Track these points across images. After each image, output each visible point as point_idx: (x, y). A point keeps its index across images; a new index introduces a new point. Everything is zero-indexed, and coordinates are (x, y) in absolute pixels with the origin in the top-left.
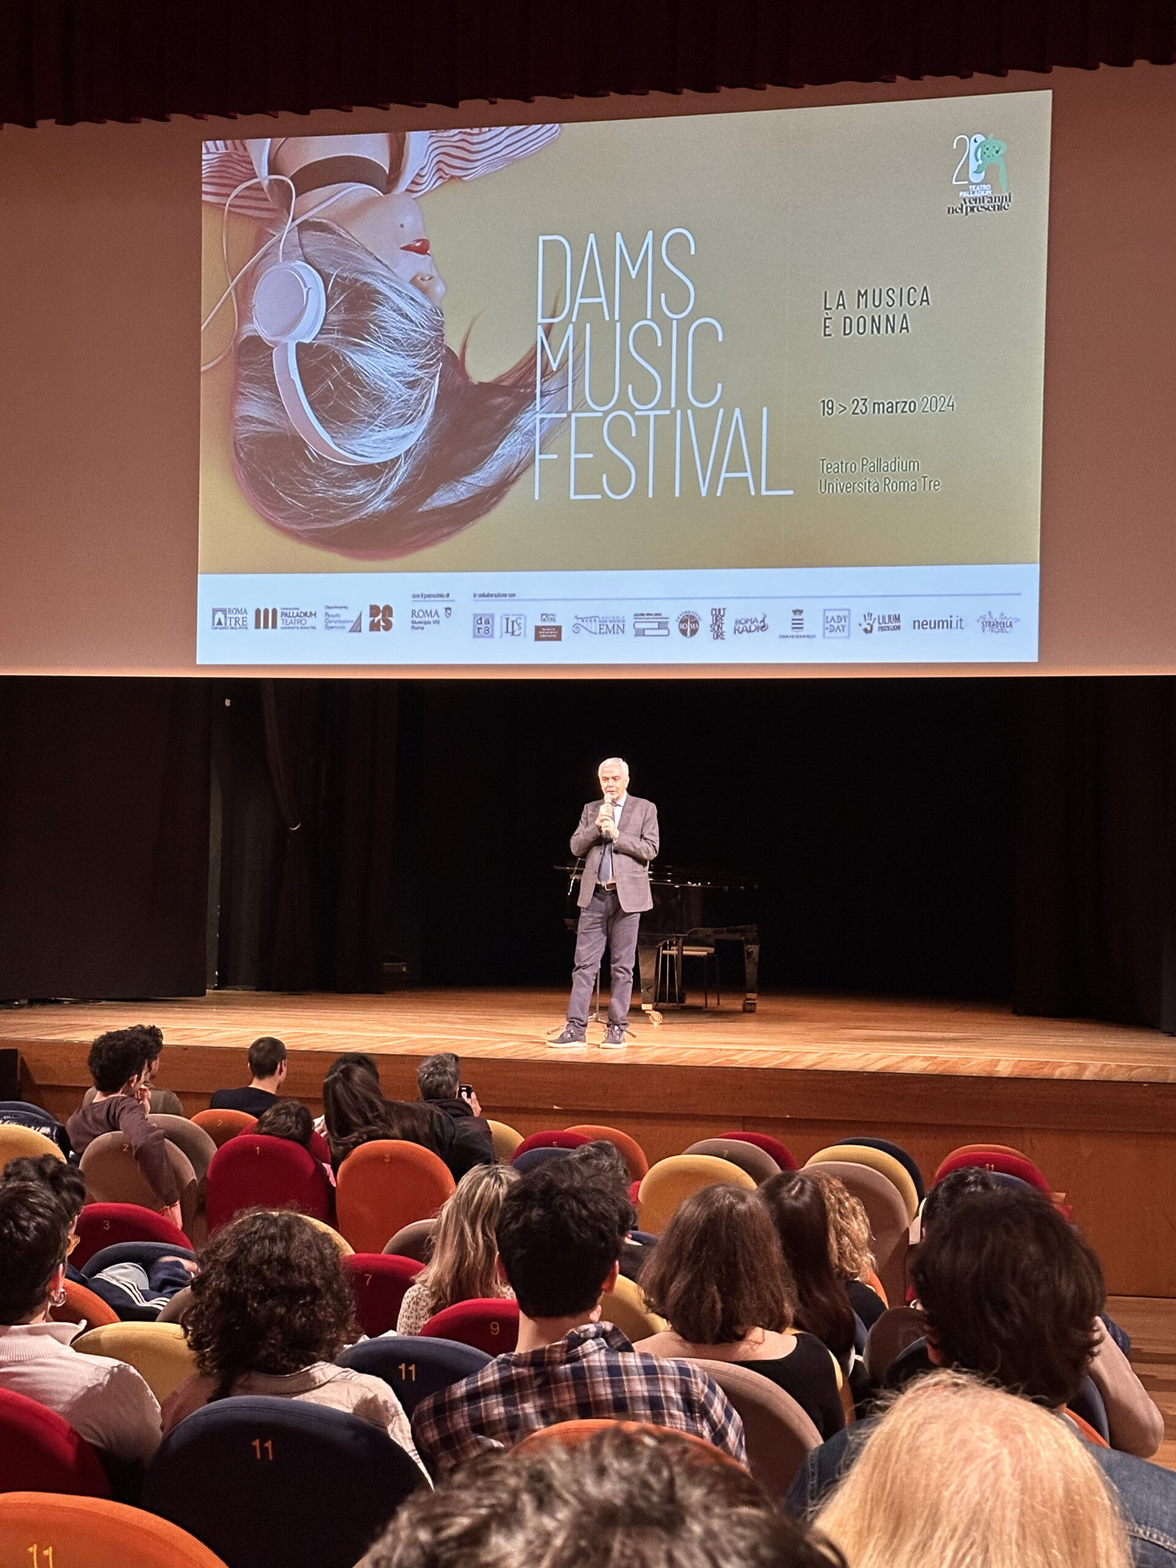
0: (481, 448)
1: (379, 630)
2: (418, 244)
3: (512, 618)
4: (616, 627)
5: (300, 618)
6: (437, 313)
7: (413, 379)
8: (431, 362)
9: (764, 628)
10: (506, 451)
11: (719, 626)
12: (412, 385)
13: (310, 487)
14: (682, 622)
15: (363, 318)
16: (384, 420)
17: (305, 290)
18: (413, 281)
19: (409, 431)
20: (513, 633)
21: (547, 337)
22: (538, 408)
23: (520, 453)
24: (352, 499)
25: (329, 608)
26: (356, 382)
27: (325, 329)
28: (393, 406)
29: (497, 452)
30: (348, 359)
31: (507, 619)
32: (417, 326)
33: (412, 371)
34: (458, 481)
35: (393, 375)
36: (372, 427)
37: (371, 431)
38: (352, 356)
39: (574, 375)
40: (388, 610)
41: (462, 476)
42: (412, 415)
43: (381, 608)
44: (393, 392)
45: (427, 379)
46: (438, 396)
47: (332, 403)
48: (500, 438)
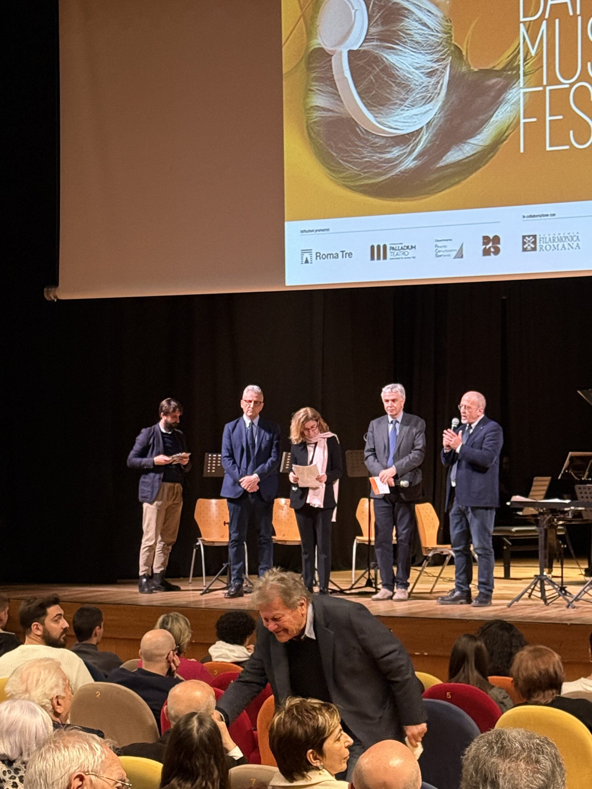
0: (481, 117)
6: (447, 21)
7: (431, 70)
8: (444, 57)
10: (498, 118)
12: (430, 74)
13: (360, 154)
15: (395, 29)
16: (411, 102)
17: (353, 11)
19: (428, 109)
21: (527, 31)
22: (521, 85)
23: (509, 119)
24: (389, 161)
26: (392, 76)
27: (368, 39)
28: (417, 91)
29: (492, 120)
30: (384, 59)
32: (433, 31)
33: (430, 64)
34: (465, 143)
35: (417, 68)
36: (403, 107)
37: (403, 110)
38: (387, 57)
39: (547, 59)
41: (467, 139)
42: (430, 96)
44: (417, 81)
45: (441, 69)
46: (449, 81)
47: (374, 92)
48: (494, 109)
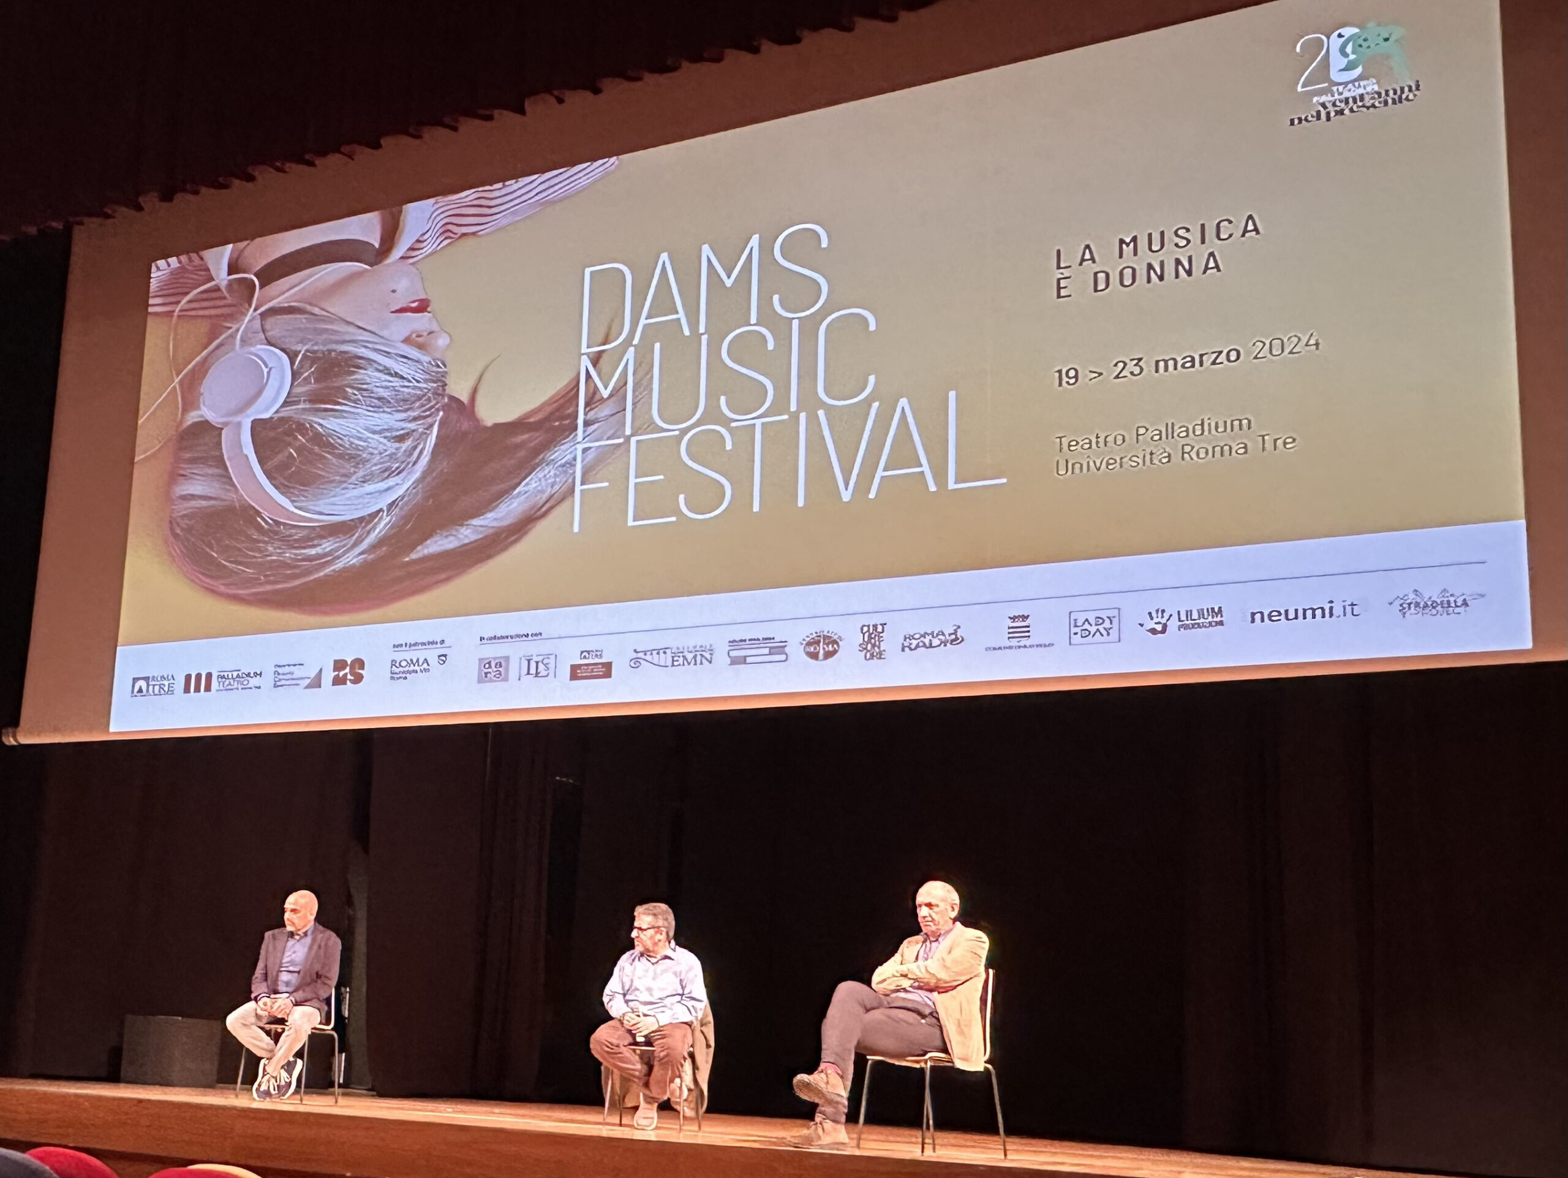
1: (345, 683)
2: (414, 305)
3: (540, 659)
4: (699, 658)
5: (241, 679)
6: (438, 366)
7: (402, 432)
8: (428, 413)
9: (956, 640)
10: (531, 488)
11: (874, 646)
12: (400, 438)
13: (261, 551)
14: (809, 644)
16: (362, 477)
17: (265, 370)
18: (407, 341)
19: (394, 483)
20: (537, 674)
21: (595, 365)
22: (580, 438)
23: (552, 487)
24: (313, 558)
25: (280, 666)
26: (326, 445)
27: (289, 402)
28: (375, 461)
29: (519, 489)
30: (316, 426)
31: (529, 661)
32: (410, 381)
33: (401, 425)
34: (462, 525)
35: (374, 432)
36: (345, 485)
37: (346, 488)
38: (321, 421)
39: (634, 397)
40: (360, 663)
41: (467, 520)
42: (397, 468)
43: (349, 663)
44: (373, 448)
45: (420, 430)
46: (436, 445)
47: (293, 469)
48: (523, 475)
